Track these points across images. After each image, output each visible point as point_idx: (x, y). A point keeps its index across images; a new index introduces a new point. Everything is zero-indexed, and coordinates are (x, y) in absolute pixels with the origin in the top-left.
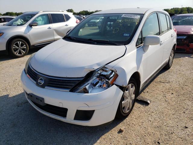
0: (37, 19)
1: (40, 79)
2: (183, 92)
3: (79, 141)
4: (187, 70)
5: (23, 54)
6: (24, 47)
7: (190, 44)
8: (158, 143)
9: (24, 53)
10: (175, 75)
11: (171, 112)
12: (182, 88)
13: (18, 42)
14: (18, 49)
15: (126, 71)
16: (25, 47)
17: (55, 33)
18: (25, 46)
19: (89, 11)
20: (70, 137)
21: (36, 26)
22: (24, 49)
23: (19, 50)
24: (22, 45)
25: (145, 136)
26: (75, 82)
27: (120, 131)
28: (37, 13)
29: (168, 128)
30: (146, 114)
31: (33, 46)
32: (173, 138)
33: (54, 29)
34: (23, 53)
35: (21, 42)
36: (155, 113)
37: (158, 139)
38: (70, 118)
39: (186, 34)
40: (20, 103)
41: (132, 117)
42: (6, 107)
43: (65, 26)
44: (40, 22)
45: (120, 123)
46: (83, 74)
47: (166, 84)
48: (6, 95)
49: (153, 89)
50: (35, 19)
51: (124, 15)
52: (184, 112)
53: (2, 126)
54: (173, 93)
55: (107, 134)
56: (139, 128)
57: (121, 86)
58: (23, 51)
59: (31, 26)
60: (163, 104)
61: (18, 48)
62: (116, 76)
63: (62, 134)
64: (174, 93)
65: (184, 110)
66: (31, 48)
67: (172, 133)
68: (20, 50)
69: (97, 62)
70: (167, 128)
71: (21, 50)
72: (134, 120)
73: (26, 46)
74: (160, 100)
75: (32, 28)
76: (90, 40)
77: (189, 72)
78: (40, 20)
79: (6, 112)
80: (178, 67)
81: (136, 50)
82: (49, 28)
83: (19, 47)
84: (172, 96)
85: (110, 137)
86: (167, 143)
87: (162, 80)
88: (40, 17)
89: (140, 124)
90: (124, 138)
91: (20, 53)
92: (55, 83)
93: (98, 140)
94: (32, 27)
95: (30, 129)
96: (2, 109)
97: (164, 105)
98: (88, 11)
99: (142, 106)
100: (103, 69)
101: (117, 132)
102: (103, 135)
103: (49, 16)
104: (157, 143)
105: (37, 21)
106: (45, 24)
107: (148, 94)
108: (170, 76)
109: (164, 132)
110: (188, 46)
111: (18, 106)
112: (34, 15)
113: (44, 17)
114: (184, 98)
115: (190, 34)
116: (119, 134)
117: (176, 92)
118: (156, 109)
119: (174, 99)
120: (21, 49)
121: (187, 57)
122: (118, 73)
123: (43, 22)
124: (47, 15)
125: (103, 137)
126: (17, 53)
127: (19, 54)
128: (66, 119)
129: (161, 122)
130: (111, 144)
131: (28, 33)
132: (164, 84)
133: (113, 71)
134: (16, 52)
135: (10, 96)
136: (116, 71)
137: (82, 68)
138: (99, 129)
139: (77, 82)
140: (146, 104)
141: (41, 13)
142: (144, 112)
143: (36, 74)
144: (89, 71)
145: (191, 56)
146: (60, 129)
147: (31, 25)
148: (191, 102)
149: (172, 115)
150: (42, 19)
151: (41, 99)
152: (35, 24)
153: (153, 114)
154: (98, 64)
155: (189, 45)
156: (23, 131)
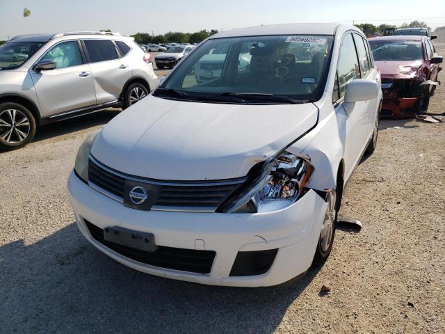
0: (50, 52)
1: (137, 191)
2: (416, 198)
3: (242, 325)
4: (408, 152)
5: (22, 140)
6: (25, 122)
7: (400, 99)
8: (410, 304)
9: (25, 136)
10: (389, 164)
11: (409, 241)
12: (413, 190)
13: (9, 111)
14: (10, 128)
15: (329, 158)
16: (28, 123)
17: (97, 86)
18: (26, 119)
19: (150, 34)
20: (220, 318)
21: (52, 69)
22: (23, 129)
23: (12, 129)
24: (19, 118)
25: (378, 294)
26: (229, 188)
27: (324, 291)
28: (50, 39)
29: (418, 274)
30: (363, 250)
31: (47, 118)
32: (435, 292)
33: (95, 76)
34: (23, 137)
35: (15, 111)
36: (380, 245)
37: (407, 298)
38: (220, 274)
39: (391, 79)
40: (64, 255)
41: (337, 258)
42: (31, 269)
43: (120, 68)
44: (58, 61)
45: (317, 273)
46: (242, 171)
47: (378, 183)
48: (17, 242)
49: (357, 197)
50: (47, 52)
51: (290, 37)
52: (436, 238)
53: (41, 316)
54: (398, 201)
55: (298, 301)
56: (358, 279)
57: (323, 190)
58: (22, 133)
59: (38, 69)
60: (388, 225)
61: (10, 125)
62: (310, 170)
63: (197, 313)
64: (401, 200)
65: (433, 233)
66: (42, 124)
67: (429, 282)
68: (14, 130)
69: (270, 141)
70: (415, 273)
71: (16, 129)
72: (344, 264)
73: (30, 120)
74: (379, 219)
75: (42, 74)
76: (227, 94)
77: (413, 157)
78: (59, 56)
79: (37, 282)
80: (388, 148)
81: (334, 112)
82: (84, 75)
83: (11, 123)
84: (400, 207)
85: (309, 307)
86: (427, 303)
87: (368, 177)
88: (58, 48)
89: (360, 271)
90: (336, 304)
91: (15, 137)
92: (177, 196)
93: (283, 316)
94: (42, 72)
95: (116, 312)
96: (22, 276)
97: (392, 227)
98: (148, 35)
99: (348, 235)
100: (282, 155)
101: (317, 295)
102: (290, 303)
103: (80, 45)
104: (408, 307)
105: (51, 57)
106: (72, 64)
107: (349, 208)
108: (379, 167)
109: (412, 283)
110: (397, 103)
111: (62, 264)
112: (44, 43)
113: (68, 48)
114: (424, 210)
115: (397, 78)
116: (325, 298)
117: (405, 198)
118: (378, 236)
119: (405, 213)
120: (18, 127)
121: (398, 127)
122: (313, 163)
123: (67, 60)
124: (75, 43)
125: (292, 307)
126: (6, 139)
127: (11, 140)
128: (210, 276)
129: (398, 261)
130: (314, 320)
131: (33, 89)
132: (373, 186)
133: (302, 160)
134: (6, 136)
135: (27, 243)
136: (310, 160)
137: (240, 157)
138: (276, 292)
139: (233, 189)
140: (355, 228)
141: (60, 38)
142: (357, 247)
143: (120, 180)
144: (256, 163)
145: (406, 125)
146: (187, 303)
147: (37, 67)
148: (440, 217)
149: (413, 246)
150: (62, 54)
151: (147, 237)
152: (50, 66)
153: (376, 248)
154: (273, 146)
155: (399, 102)
156: (99, 318)
